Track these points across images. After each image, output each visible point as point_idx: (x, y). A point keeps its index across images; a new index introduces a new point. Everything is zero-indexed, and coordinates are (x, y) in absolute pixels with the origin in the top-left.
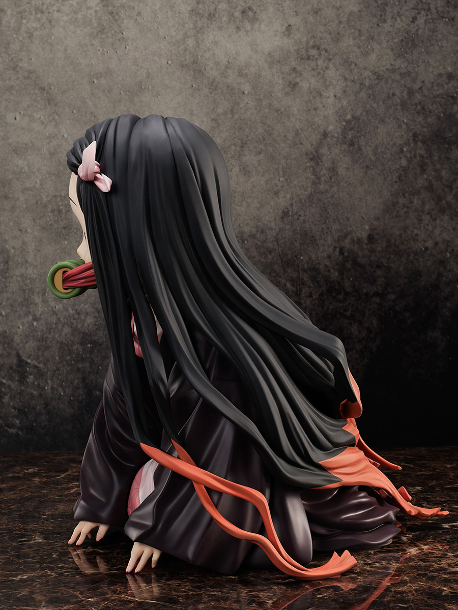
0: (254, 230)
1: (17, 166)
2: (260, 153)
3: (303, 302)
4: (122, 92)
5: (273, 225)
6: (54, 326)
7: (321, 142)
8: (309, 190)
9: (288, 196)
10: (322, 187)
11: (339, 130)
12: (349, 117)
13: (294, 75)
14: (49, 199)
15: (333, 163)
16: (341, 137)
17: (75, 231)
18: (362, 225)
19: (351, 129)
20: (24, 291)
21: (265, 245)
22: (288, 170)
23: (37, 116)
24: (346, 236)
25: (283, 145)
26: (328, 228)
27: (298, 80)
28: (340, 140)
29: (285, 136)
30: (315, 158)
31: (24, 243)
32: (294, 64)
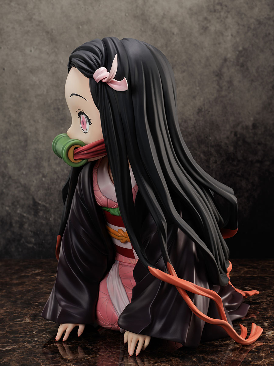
1: (32, 81)
2: (184, 72)
3: (211, 166)
4: (97, 34)
5: (192, 117)
6: (55, 181)
7: (223, 65)
8: (215, 95)
9: (202, 99)
10: (223, 93)
11: (234, 57)
12: (241, 48)
13: (205, 22)
14: (52, 101)
15: (230, 78)
16: (235, 61)
17: (68, 121)
18: (248, 117)
19: (242, 56)
20: (37, 159)
21: (187, 130)
22: (202, 83)
23: (44, 49)
24: (238, 124)
25: (198, 67)
26: (227, 119)
27: (208, 25)
28: (235, 64)
29: (200, 61)
30: (219, 75)
31: (37, 129)
32: (205, 15)
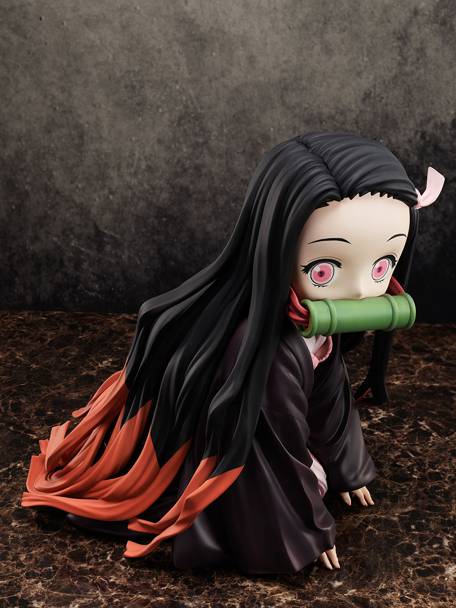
0: (333, 112)
1: (88, 39)
2: (344, 31)
5: (353, 107)
6: (130, 200)
7: (411, 21)
8: (394, 71)
9: (371, 77)
10: (408, 68)
11: (431, 8)
14: (122, 74)
15: (422, 43)
16: (433, 15)
17: (149, 107)
18: (447, 109)
19: (444, 7)
20: (99, 165)
21: (344, 127)
22: (373, 50)
24: (429, 121)
25: (369, 23)
26: (411, 112)
28: (432, 19)
29: (372, 13)
30: (403, 37)
31: (98, 118)
